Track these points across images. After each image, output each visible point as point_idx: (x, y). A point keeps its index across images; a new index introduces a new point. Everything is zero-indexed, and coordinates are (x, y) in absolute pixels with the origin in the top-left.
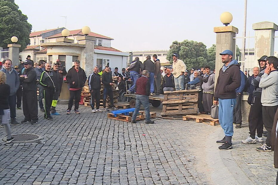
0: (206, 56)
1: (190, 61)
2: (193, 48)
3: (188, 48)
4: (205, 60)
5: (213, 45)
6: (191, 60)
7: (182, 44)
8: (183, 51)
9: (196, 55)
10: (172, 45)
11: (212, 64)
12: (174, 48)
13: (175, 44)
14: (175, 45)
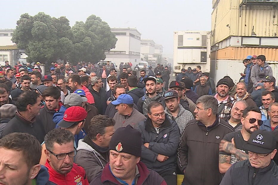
0: (71, 36)
1: (48, 44)
2: (52, 24)
3: (45, 24)
4: (71, 42)
5: (76, 22)
6: (49, 42)
7: (36, 18)
8: (39, 29)
9: (57, 35)
10: (19, 20)
11: (78, 47)
12: (23, 24)
13: (25, 17)
14: (24, 19)
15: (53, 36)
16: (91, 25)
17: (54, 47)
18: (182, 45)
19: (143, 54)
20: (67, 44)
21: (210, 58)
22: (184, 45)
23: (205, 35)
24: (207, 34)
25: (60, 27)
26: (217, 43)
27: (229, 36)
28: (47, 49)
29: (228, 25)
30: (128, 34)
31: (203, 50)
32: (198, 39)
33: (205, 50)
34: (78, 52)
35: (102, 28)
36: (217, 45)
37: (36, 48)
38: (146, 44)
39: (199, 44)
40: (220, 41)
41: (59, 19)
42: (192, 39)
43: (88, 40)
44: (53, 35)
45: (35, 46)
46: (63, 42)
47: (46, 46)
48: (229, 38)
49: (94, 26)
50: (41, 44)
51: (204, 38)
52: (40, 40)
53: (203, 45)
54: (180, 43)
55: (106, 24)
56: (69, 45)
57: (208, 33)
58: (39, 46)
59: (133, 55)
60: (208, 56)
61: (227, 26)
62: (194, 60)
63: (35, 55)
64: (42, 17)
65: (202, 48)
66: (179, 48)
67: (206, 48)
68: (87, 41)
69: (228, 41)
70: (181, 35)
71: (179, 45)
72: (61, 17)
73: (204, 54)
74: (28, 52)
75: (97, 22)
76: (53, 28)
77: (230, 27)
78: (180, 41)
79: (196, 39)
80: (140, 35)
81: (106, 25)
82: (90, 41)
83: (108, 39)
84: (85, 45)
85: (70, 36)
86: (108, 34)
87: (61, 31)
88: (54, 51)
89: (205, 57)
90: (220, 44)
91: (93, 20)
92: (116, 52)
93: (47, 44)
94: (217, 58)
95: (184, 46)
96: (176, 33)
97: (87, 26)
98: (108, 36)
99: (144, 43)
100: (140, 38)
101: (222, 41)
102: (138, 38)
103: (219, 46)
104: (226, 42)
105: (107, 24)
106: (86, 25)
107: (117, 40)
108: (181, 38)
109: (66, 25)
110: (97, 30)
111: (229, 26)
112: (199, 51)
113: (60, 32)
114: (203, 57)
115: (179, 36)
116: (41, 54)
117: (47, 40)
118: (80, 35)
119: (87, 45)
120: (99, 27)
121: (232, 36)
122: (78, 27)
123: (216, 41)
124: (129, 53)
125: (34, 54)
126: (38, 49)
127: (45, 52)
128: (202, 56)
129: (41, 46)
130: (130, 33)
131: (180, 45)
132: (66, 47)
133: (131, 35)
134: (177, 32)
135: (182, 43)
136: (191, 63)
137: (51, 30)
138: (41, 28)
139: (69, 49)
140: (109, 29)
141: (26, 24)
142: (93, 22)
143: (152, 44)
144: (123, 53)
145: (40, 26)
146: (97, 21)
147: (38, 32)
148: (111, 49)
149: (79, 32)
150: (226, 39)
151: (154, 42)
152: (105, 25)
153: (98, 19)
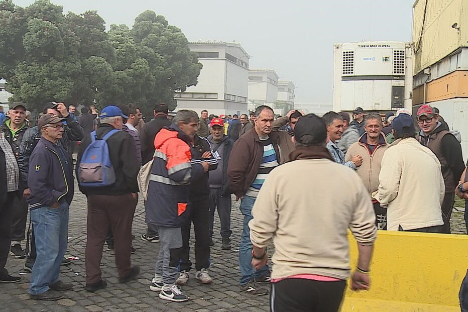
15: (70, 53)
16: (146, 33)
17: (74, 76)
18: (351, 71)
19: (253, 102)
20: (101, 70)
21: (411, 100)
22: (356, 72)
23: (402, 50)
24: (406, 47)
25: (86, 34)
26: (428, 68)
27: (457, 48)
28: (57, 82)
29: (456, 24)
30: (222, 55)
31: (396, 83)
32: (386, 59)
33: (401, 83)
34: (122, 91)
35: (169, 41)
36: (427, 71)
37: (34, 79)
38: (259, 79)
39: (388, 69)
40: (432, 63)
41: (83, 17)
42: (374, 59)
43: (142, 64)
44: (72, 50)
45: (32, 74)
46: (94, 66)
47: (56, 74)
48: (457, 52)
49: (152, 36)
50: (44, 68)
51: (399, 57)
52: (42, 61)
53: (396, 71)
54: (348, 69)
55: (178, 31)
56: (105, 74)
57: (408, 46)
58: (41, 74)
59: (233, 102)
60: (407, 95)
61: (453, 27)
62: (377, 104)
63: (31, 93)
64: (46, 10)
65: (395, 78)
66: (345, 78)
67: (402, 78)
68: (141, 68)
69: (454, 59)
70: (348, 51)
71: (345, 72)
72: (86, 13)
73: (398, 92)
74: (15, 85)
75: (159, 26)
76: (71, 36)
77: (459, 29)
78: (348, 64)
79: (382, 60)
80: (248, 57)
81: (179, 33)
82: (148, 68)
83: (183, 64)
84: (135, 76)
85: (107, 55)
86: (182, 52)
87: (87, 43)
88: (74, 85)
89: (400, 98)
90: (435, 69)
91: (151, 21)
92: (196, 96)
93: (59, 71)
94: (426, 100)
95: (356, 75)
96: (338, 48)
97: (137, 35)
98: (182, 57)
99: (255, 78)
100: (247, 65)
101: (438, 63)
102: (244, 64)
103: (430, 74)
104: (449, 62)
105: (180, 31)
106: (135, 32)
107: (201, 66)
108: (349, 58)
109: (98, 31)
110: (159, 44)
111: (458, 27)
112: (389, 84)
113: (85, 44)
114: (396, 97)
115: (346, 54)
116: (45, 91)
117: (59, 60)
118: (125, 54)
119: (140, 76)
120: (163, 37)
121: (464, 47)
122: (120, 36)
123: (424, 64)
124: (225, 99)
125: (30, 91)
126: (37, 80)
127: (54, 87)
128: (394, 94)
129: (46, 74)
130: (226, 53)
131: (348, 72)
132: (100, 77)
133: (230, 58)
134: (341, 46)
135: (351, 69)
136: (372, 110)
137: (66, 39)
138: (46, 33)
139: (106, 83)
140: (184, 42)
141: (11, 23)
142: (150, 26)
143: (273, 80)
144: (212, 96)
145: (44, 28)
146: (159, 24)
147: (38, 43)
148: (188, 86)
149: (123, 46)
150: (449, 57)
151: (275, 74)
152: (177, 33)
153: (161, 19)
